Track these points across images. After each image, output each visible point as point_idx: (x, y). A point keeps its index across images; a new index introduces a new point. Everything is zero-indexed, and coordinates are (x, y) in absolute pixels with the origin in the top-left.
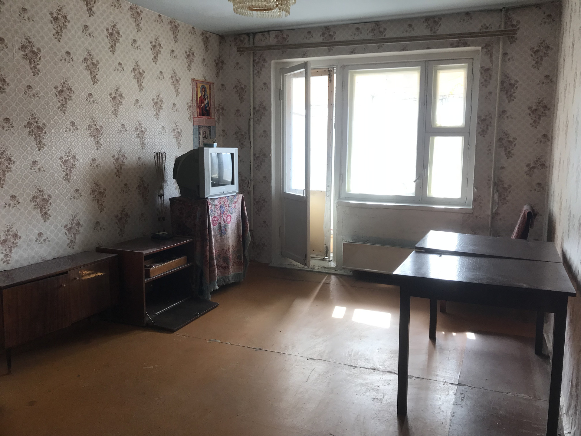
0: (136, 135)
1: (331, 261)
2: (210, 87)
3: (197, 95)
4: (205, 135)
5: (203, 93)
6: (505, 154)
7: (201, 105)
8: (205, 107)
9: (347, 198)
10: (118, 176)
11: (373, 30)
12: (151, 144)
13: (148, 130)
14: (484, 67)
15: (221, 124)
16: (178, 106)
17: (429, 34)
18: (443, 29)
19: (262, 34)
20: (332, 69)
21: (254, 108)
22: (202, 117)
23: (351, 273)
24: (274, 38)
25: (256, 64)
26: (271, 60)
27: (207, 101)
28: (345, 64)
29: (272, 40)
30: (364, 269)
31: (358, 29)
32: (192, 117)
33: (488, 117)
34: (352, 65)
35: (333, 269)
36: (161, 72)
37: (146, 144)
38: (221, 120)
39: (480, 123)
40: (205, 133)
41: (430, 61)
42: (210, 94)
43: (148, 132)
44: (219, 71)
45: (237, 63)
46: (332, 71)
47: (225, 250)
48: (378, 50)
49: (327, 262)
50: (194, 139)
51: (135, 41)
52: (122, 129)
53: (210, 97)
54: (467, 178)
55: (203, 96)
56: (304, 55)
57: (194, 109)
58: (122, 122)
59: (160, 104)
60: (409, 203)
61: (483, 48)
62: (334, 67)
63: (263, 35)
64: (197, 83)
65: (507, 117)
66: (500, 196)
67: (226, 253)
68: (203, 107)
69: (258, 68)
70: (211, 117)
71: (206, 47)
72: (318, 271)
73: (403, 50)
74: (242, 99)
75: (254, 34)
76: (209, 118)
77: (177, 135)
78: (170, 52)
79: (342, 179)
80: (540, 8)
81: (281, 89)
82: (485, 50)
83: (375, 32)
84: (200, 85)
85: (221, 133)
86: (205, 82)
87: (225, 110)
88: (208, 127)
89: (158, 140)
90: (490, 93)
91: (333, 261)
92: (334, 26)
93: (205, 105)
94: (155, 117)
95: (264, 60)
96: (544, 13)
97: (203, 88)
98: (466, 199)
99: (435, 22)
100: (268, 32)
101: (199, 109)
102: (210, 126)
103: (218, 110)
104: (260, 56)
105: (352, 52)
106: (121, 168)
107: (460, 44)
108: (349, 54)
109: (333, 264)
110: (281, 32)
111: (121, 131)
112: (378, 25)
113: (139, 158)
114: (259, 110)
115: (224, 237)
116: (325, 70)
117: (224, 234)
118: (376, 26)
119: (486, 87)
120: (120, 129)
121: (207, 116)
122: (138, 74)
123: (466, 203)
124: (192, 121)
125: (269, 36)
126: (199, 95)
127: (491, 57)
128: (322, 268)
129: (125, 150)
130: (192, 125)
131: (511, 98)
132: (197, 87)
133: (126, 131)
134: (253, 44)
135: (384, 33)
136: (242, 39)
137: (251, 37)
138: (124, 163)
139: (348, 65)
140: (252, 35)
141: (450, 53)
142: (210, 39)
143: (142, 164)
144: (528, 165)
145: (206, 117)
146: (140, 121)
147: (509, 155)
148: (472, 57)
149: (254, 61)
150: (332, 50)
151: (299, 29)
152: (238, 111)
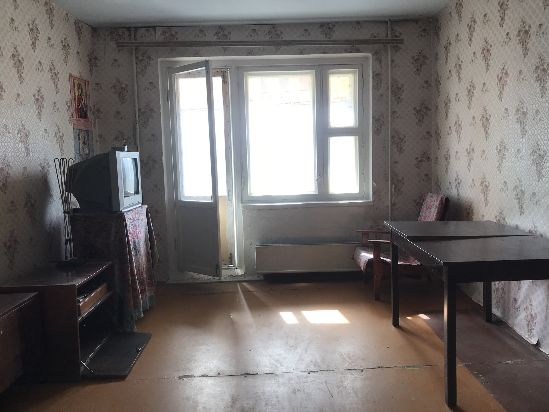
0: (20, 139)
1: (237, 268)
2: (85, 86)
3: (75, 94)
4: (84, 140)
5: (80, 91)
6: (398, 150)
7: (79, 106)
8: (82, 108)
9: (250, 201)
10: (3, 192)
11: (270, 32)
12: (36, 150)
13: (31, 133)
14: (375, 72)
15: (97, 127)
16: (58, 105)
17: (325, 39)
18: (336, 35)
19: (146, 30)
20: (226, 70)
21: (139, 110)
22: (80, 119)
23: (262, 278)
24: (161, 35)
25: (139, 61)
26: (158, 59)
27: (83, 100)
28: (240, 65)
29: (159, 37)
30: (280, 271)
31: (254, 30)
32: (72, 118)
33: (381, 118)
34: (247, 67)
35: (242, 277)
36: (40, 63)
37: (31, 149)
38: (97, 124)
39: (375, 123)
40: (84, 138)
41: (323, 65)
42: (86, 93)
43: (32, 135)
44: (92, 68)
45: (115, 60)
46: (226, 72)
47: (141, 271)
48: (277, 52)
49: (232, 270)
50: (75, 144)
51: (12, 20)
52: (4, 131)
53: (86, 97)
54: (364, 174)
55: (80, 95)
56: (197, 54)
57: (73, 109)
58: (4, 121)
59: (42, 102)
60: (313, 201)
61: (373, 55)
62: (228, 68)
63: (148, 31)
64: (74, 80)
65: (397, 117)
66: (395, 188)
67: (142, 274)
68: (80, 107)
69: (142, 66)
70: (88, 120)
71: (79, 39)
72: (225, 280)
73: (301, 53)
74: (123, 100)
75: (136, 29)
76: (87, 121)
77: (59, 140)
78: (47, 40)
79: (244, 183)
80: (417, 23)
81: (169, 90)
82: (375, 57)
83: (272, 34)
84: (76, 82)
85: (98, 139)
86: (80, 79)
87: (102, 112)
88: (86, 131)
89: (42, 146)
90: (382, 95)
91: (239, 268)
92: (229, 26)
93: (82, 106)
94: (37, 117)
95: (149, 58)
96: (421, 27)
97: (80, 86)
98: (363, 193)
99: (329, 28)
100: (154, 27)
101: (77, 110)
102: (88, 131)
103: (94, 112)
104: (144, 54)
105: (249, 54)
106: (6, 180)
107: (354, 50)
108: (246, 55)
109: (240, 272)
110: (169, 28)
111: (4, 132)
112: (274, 28)
113: (25, 168)
114: (144, 112)
115: (138, 256)
116: (218, 70)
117: (139, 252)
118: (272, 29)
119: (378, 90)
120: (3, 130)
121: (84, 118)
122: (17, 62)
123: (364, 196)
124: (72, 124)
125: (155, 33)
126: (77, 94)
127: (380, 63)
128: (229, 277)
129: (9, 157)
130: (73, 129)
131: (399, 100)
132: (74, 84)
133: (9, 133)
134: (135, 39)
135: (281, 36)
136: (120, 33)
137: (133, 32)
138: (9, 174)
139: (243, 67)
140: (134, 29)
141: (342, 58)
142: (82, 30)
143: (28, 175)
144: (417, 159)
145: (84, 120)
146: (22, 121)
147: (401, 150)
148: (361, 63)
149: (136, 58)
150: (228, 50)
151: (189, 26)
152: (118, 113)
